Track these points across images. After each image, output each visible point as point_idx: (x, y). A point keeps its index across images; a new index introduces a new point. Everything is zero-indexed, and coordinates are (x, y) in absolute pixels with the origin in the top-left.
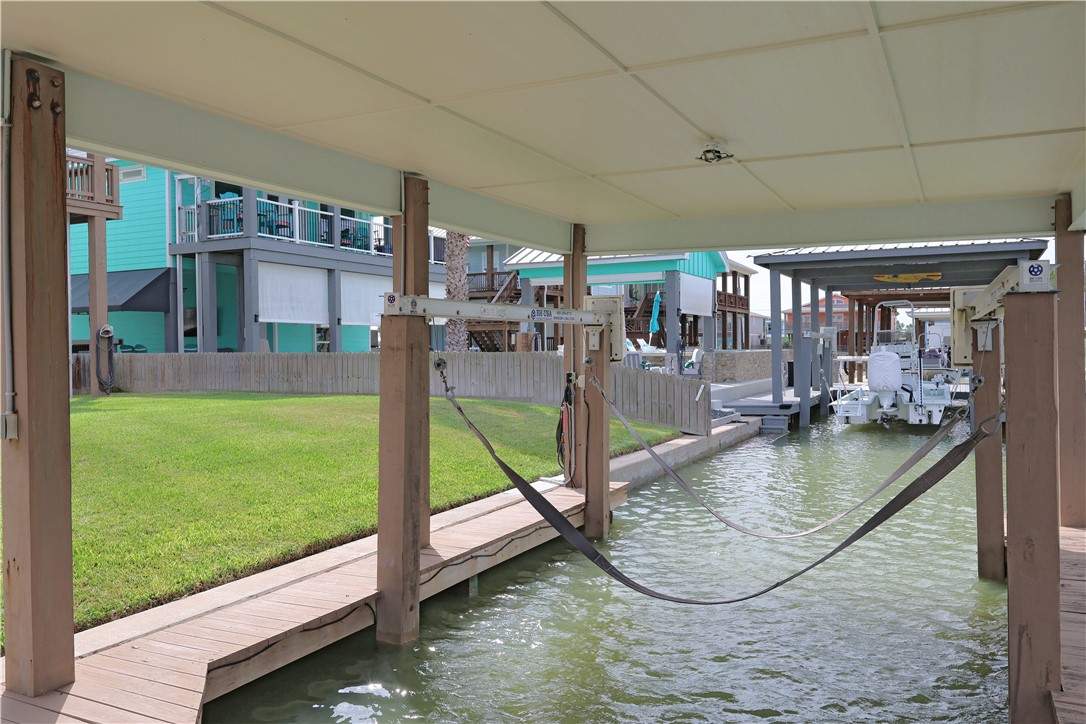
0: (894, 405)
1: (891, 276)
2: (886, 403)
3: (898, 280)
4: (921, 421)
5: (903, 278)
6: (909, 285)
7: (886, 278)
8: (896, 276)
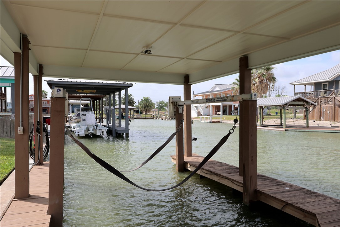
0: (93, 130)
1: (81, 90)
2: (91, 129)
3: (84, 92)
4: (100, 134)
5: (85, 91)
6: (87, 94)
7: (80, 91)
8: (83, 90)
